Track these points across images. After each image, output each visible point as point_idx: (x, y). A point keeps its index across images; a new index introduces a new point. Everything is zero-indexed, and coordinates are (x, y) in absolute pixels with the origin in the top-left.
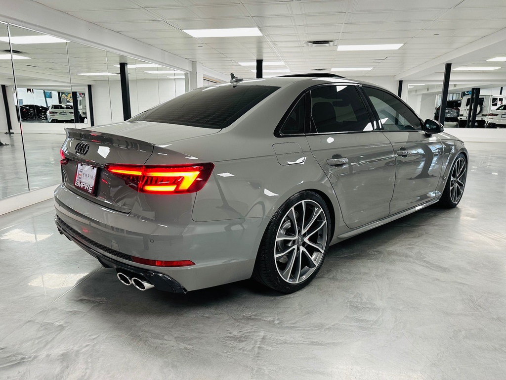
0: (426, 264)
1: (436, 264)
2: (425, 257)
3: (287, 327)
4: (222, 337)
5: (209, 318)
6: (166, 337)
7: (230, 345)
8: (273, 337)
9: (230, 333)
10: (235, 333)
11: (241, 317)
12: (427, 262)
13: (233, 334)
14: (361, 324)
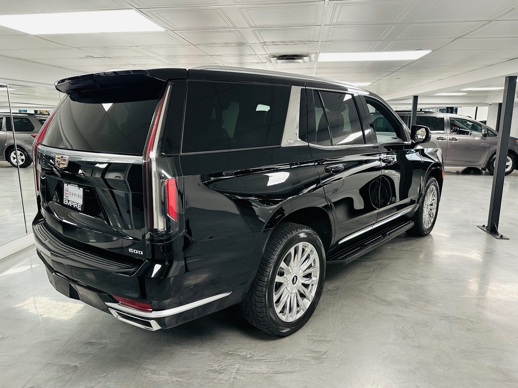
0: (374, 298)
1: (383, 298)
2: (374, 292)
3: (257, 360)
4: (206, 371)
5: (195, 354)
6: (161, 373)
7: (212, 377)
8: (245, 368)
9: (212, 367)
10: (216, 367)
11: (220, 353)
12: (375, 296)
13: (214, 367)
14: (314, 355)
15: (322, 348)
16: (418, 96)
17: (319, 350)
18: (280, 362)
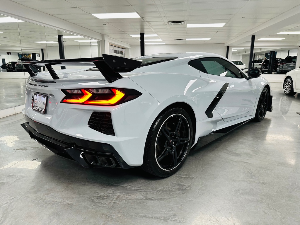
0: (227, 152)
1: (233, 151)
2: (227, 148)
3: (134, 190)
4: (93, 197)
7: (96, 202)
8: (124, 196)
9: (98, 194)
10: (101, 194)
11: (107, 185)
12: (228, 150)
13: (100, 194)
14: (180, 187)
15: (186, 183)
16: (255, 36)
17: (184, 184)
18: (153, 192)
